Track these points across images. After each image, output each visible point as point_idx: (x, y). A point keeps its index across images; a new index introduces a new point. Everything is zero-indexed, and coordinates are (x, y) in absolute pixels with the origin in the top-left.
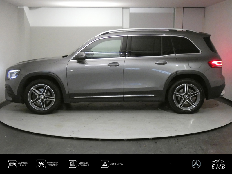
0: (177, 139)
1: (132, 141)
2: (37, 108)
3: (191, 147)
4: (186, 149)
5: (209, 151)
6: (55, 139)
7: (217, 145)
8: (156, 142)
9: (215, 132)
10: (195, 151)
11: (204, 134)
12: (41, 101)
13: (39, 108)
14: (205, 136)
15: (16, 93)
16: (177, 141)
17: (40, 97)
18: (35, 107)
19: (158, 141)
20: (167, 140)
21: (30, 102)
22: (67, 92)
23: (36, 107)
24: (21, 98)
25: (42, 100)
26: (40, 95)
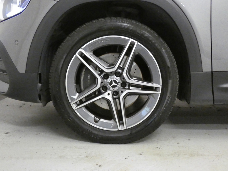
2: (96, 121)
12: (110, 98)
13: (102, 120)
15: (22, 68)
17: (109, 81)
18: (89, 118)
21: (73, 99)
22: (206, 68)
23: (93, 116)
24: (40, 85)
25: (116, 94)
26: (106, 76)
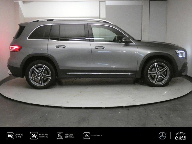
0: (146, 107)
1: (109, 109)
3: (157, 113)
4: (153, 114)
5: (171, 116)
6: (47, 108)
7: (177, 111)
8: (128, 110)
9: (176, 101)
10: (159, 116)
11: (167, 103)
14: (168, 104)
16: (145, 108)
19: (130, 109)
20: (137, 108)
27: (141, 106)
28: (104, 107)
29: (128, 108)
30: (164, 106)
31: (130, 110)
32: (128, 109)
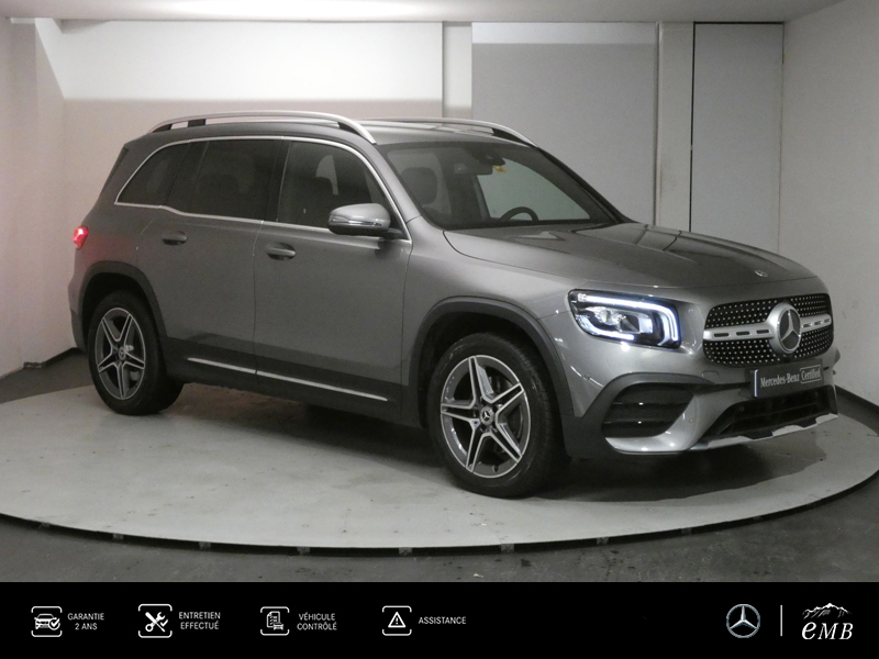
0: (615, 552)
1: (429, 558)
8: (525, 563)
9: (776, 524)
11: (728, 533)
14: (729, 539)
16: (612, 557)
27: (593, 549)
28: (405, 550)
29: (527, 557)
30: (710, 548)
31: (533, 564)
32: (522, 560)
